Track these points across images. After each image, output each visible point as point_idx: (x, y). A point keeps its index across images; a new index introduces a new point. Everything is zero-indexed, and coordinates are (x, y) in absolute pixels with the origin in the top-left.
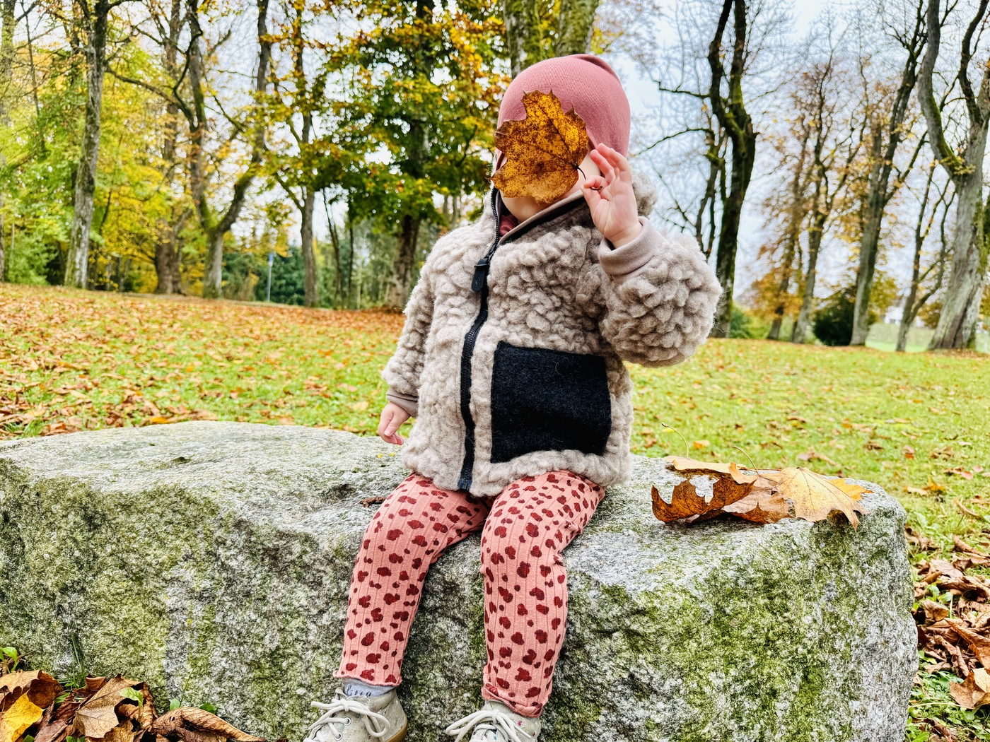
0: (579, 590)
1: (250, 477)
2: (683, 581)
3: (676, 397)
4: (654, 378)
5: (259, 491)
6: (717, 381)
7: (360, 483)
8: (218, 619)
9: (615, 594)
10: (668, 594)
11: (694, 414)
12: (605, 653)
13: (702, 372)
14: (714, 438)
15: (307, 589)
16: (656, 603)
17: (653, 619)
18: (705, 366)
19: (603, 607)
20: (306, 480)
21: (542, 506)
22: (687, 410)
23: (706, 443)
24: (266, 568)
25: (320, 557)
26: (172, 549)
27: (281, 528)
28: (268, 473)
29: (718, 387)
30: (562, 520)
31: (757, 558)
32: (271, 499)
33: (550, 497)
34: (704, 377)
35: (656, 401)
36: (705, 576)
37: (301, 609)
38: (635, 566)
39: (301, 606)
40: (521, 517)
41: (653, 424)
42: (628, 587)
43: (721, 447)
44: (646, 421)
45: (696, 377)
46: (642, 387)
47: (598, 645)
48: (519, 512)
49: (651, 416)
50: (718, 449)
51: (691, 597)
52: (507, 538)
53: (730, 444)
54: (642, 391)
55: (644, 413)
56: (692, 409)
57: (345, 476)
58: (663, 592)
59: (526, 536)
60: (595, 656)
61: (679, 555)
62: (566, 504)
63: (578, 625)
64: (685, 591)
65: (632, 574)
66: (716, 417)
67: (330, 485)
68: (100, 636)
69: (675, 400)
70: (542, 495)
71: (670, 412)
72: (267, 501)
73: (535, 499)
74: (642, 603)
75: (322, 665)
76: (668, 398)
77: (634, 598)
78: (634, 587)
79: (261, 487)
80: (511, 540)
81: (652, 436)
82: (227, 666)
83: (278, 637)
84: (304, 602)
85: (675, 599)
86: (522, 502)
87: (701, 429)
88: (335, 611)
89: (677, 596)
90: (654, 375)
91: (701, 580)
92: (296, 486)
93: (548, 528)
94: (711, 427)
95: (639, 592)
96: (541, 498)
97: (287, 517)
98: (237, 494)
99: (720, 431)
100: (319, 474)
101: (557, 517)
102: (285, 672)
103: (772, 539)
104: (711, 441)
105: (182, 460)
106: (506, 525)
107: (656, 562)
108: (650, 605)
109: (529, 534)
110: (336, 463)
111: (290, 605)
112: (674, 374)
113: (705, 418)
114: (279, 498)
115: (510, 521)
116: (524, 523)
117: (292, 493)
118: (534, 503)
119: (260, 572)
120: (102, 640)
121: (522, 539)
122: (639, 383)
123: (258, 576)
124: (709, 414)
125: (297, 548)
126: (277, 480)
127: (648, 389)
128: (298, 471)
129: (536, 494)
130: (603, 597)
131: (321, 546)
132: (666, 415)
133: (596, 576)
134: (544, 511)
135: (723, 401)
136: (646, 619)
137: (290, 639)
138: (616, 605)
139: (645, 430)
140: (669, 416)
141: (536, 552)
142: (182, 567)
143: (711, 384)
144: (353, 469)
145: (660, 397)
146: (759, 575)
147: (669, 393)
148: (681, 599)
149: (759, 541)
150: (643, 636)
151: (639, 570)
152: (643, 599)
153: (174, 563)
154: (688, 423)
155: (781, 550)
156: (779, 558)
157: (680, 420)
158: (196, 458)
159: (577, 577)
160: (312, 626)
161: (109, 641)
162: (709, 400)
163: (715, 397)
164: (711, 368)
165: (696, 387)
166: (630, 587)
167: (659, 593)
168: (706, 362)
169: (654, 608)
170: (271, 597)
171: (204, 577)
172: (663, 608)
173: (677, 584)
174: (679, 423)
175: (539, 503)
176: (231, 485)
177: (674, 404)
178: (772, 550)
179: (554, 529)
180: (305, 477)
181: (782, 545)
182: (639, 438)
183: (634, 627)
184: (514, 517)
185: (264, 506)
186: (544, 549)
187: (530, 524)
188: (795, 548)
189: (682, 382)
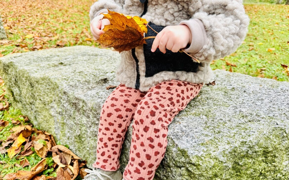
0: (170, 146)
1: (73, 74)
2: (216, 153)
3: (267, 30)
4: (260, 22)
5: (74, 80)
6: (285, 23)
7: (111, 78)
8: (65, 121)
9: (183, 153)
10: (207, 159)
11: (272, 37)
12: (178, 174)
13: (280, 19)
14: (277, 47)
15: (86, 118)
16: (200, 163)
17: (198, 169)
18: (282, 16)
19: (178, 156)
20: (93, 76)
21: (160, 103)
22: (270, 35)
23: (273, 49)
24: (74, 109)
25: (88, 109)
26: (50, 97)
27: (76, 96)
28: (80, 73)
29: (284, 25)
30: (168, 109)
31: (261, 141)
32: (78, 84)
33: (165, 98)
34: (280, 21)
35: (258, 32)
36: (229, 150)
37: (84, 124)
38: (196, 140)
39: (84, 123)
40: (149, 107)
41: (254, 41)
42: (189, 152)
43: (279, 51)
44: (252, 40)
45: (277, 21)
46: (254, 26)
47: (176, 169)
48: (148, 104)
49: (254, 38)
50: (278, 51)
51: (219, 161)
52: (141, 115)
53: (283, 50)
54: (254, 27)
55: (252, 37)
56: (272, 35)
57: (108, 74)
58: (205, 158)
59: (149, 116)
60: (174, 173)
61: (220, 137)
62: (173, 101)
63: (168, 159)
64: (216, 159)
65: (193, 144)
66: (281, 38)
67: (101, 78)
68: (40, 118)
69: (266, 31)
70: (161, 97)
71: (262, 36)
72: (76, 84)
73: (157, 99)
74: (194, 161)
75: (92, 143)
76: (263, 30)
77: (191, 158)
78: (192, 152)
79: (75, 78)
80: (143, 117)
81: (253, 46)
82: (70, 135)
83: (79, 131)
84: (85, 122)
85: (209, 162)
86: (151, 99)
87: (273, 43)
88: (94, 127)
89: (211, 160)
90: (260, 21)
91: (227, 152)
92: (88, 78)
93: (160, 113)
94: (277, 42)
95: (194, 155)
96: (160, 98)
97: (80, 92)
98: (66, 81)
99: (281, 44)
100: (98, 73)
101: (166, 108)
102: (83, 142)
103: (273, 130)
104: (276, 48)
105: (62, 63)
106: (142, 110)
107: (207, 139)
108: (197, 163)
109: (151, 115)
110: (106, 69)
111: (81, 122)
112: (268, 20)
113: (276, 39)
114: (81, 83)
115: (143, 108)
116: (150, 110)
117: (86, 81)
118: (156, 101)
119: (73, 110)
120: (41, 120)
121: (147, 117)
122: (253, 24)
123: (72, 111)
124: (278, 37)
125: (81, 104)
126: (82, 75)
127: (257, 26)
128: (90, 72)
129: (158, 96)
130: (178, 152)
131: (88, 105)
132: (261, 37)
133: (177, 142)
134: (160, 105)
135: (286, 31)
136: (195, 167)
137: (83, 133)
138: (183, 157)
139: (251, 44)
140: (262, 38)
141: (153, 123)
142: (54, 103)
143: (282, 24)
144: (111, 72)
145: (260, 30)
146: (261, 149)
147: (264, 28)
148: (213, 162)
149: (265, 132)
150: (193, 174)
151: (197, 142)
152: (195, 159)
153: (52, 102)
154: (268, 41)
155: (277, 136)
156: (275, 140)
157: (265, 39)
158: (66, 63)
159: (170, 140)
160: (88, 130)
161: (43, 120)
162: (280, 31)
163: (282, 29)
164: (284, 17)
165: (276, 25)
166: (190, 152)
167: (203, 158)
168: (283, 15)
169: (199, 165)
170: (77, 118)
171: (59, 108)
172: (203, 165)
173: (213, 154)
174: (265, 41)
175: (159, 101)
176: (65, 77)
177: (265, 33)
178: (271, 137)
179: (163, 113)
180: (93, 74)
181: (278, 133)
182: (247, 47)
183: (190, 169)
184: (146, 107)
185: (74, 86)
186: (157, 122)
187: (152, 111)
188: (285, 135)
189: (271, 23)
